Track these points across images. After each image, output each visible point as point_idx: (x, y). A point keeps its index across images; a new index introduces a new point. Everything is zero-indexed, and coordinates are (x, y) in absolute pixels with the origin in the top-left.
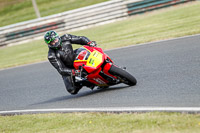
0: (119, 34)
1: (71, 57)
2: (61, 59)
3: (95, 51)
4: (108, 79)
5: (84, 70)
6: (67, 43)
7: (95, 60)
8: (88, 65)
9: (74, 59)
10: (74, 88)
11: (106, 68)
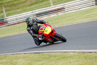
0: (91, 14)
1: (37, 29)
2: (33, 30)
3: (48, 26)
4: (54, 39)
5: (43, 35)
6: (35, 23)
7: (48, 31)
8: (45, 33)
9: (39, 30)
10: (38, 42)
11: (53, 34)
